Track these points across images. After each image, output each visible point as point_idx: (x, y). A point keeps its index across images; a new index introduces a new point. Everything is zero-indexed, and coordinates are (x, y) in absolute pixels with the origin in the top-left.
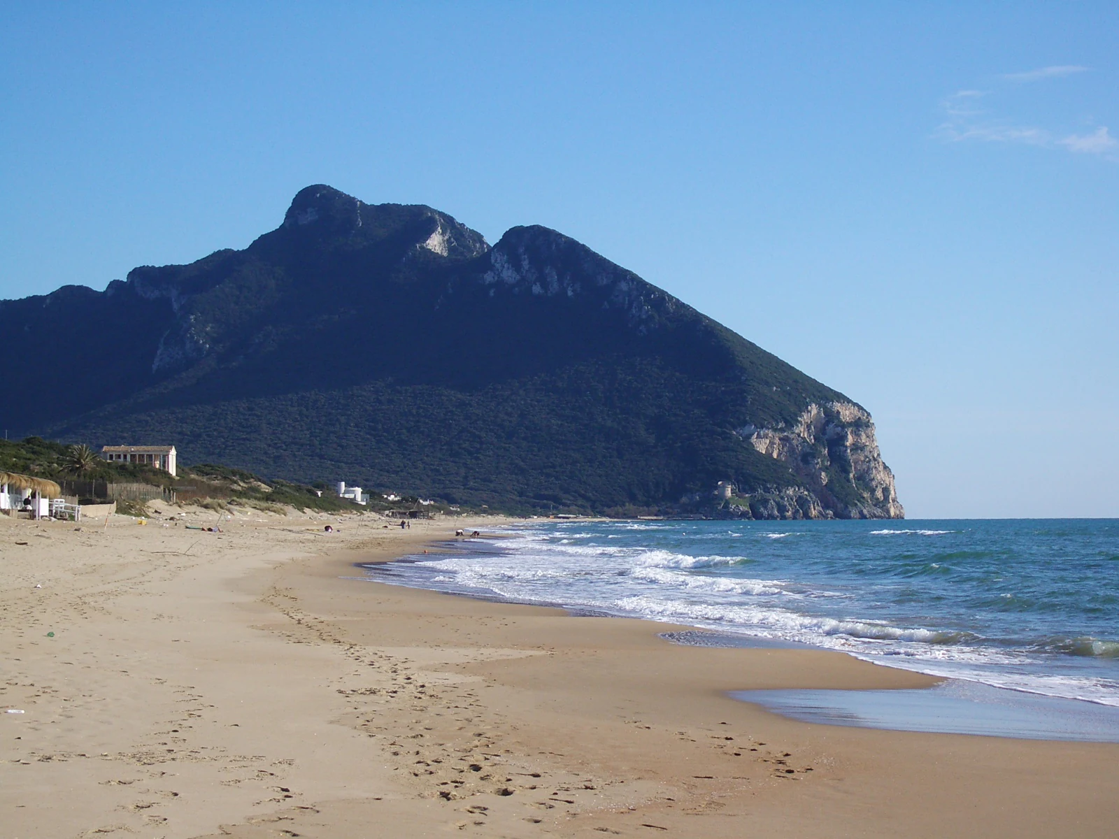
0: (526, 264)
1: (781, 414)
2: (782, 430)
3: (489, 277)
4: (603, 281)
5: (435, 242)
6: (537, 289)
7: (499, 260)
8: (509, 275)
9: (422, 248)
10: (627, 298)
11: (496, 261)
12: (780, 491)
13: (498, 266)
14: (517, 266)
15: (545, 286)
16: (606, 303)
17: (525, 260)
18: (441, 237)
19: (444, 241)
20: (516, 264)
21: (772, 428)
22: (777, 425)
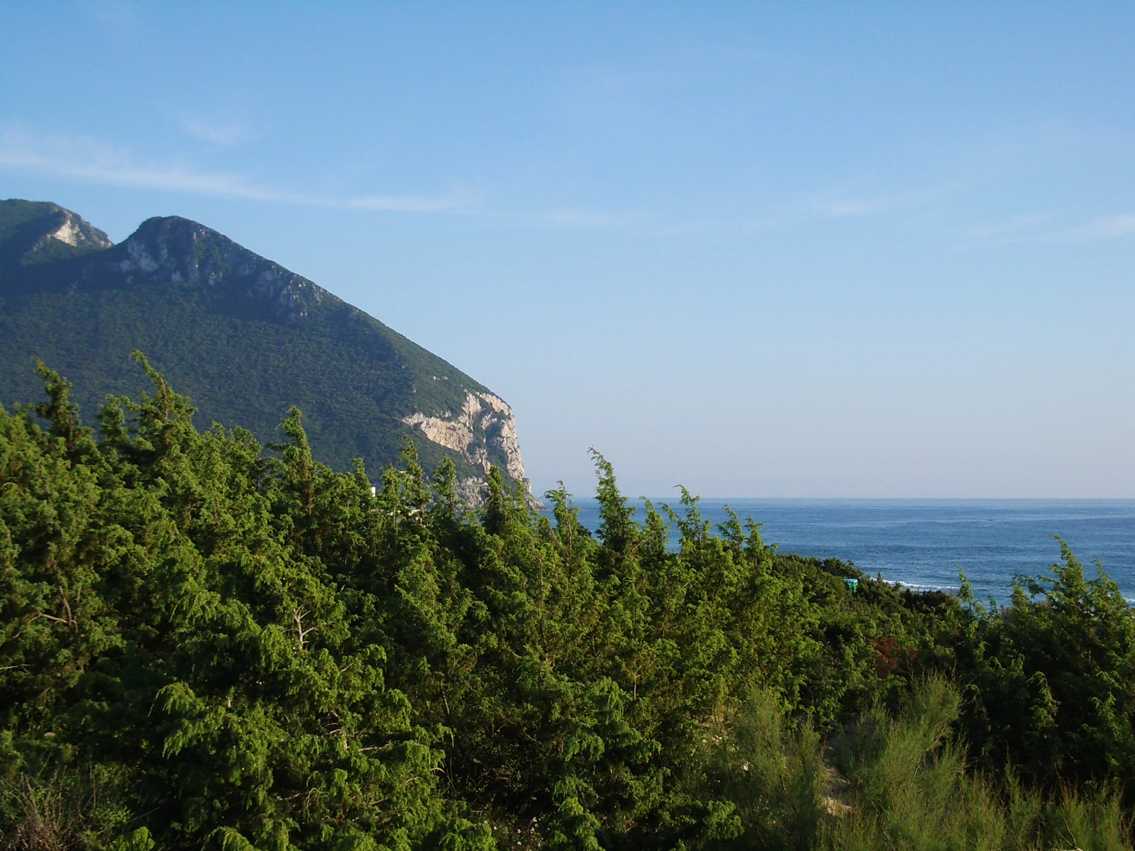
0: (164, 252)
1: (446, 403)
2: (449, 420)
3: (125, 266)
4: (246, 271)
5: (65, 234)
6: (176, 277)
7: (136, 250)
8: (146, 264)
9: (54, 238)
10: (272, 288)
11: (133, 249)
12: (460, 482)
13: (135, 254)
14: (155, 255)
15: (185, 274)
16: (249, 292)
17: (164, 249)
18: (70, 231)
19: (73, 234)
20: (154, 252)
21: (440, 417)
22: (444, 413)
